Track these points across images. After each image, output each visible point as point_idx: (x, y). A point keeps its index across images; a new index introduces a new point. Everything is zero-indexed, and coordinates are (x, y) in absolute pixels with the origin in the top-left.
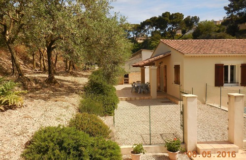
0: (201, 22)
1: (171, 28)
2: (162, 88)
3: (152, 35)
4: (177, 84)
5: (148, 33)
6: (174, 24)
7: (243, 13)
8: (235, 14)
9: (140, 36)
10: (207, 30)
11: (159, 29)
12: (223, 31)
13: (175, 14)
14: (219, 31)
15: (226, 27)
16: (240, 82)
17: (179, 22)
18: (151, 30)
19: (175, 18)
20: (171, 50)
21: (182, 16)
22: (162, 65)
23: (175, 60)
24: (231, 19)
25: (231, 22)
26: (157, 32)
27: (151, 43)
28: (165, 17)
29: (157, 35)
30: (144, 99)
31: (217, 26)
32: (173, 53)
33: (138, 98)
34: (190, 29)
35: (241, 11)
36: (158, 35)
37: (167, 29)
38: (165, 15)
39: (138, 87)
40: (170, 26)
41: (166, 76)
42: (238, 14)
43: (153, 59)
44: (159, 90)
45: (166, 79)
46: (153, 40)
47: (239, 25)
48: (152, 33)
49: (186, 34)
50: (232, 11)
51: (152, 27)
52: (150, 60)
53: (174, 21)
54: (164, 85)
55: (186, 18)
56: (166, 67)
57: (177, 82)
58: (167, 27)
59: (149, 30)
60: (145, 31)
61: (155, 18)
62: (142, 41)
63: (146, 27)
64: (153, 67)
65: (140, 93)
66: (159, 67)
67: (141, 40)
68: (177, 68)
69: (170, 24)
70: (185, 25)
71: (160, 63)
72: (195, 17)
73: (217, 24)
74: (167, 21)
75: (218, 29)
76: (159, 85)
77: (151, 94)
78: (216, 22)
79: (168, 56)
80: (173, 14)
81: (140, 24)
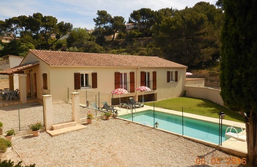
0: (75, 29)
1: (44, 31)
2: (33, 94)
3: (22, 36)
4: (45, 89)
5: (16, 33)
6: (47, 27)
7: (108, 27)
8: (102, 26)
9: (6, 34)
10: (80, 38)
11: (29, 30)
12: (93, 40)
13: (48, 17)
14: (90, 40)
15: (95, 37)
16: (91, 86)
17: (53, 26)
18: (19, 30)
19: (48, 21)
20: (39, 60)
21: (55, 20)
22: (32, 73)
23: (43, 69)
24: (99, 31)
25: (99, 33)
26: (28, 33)
27: (20, 44)
28: (37, 18)
29: (27, 37)
30: (13, 105)
31: (89, 35)
32: (41, 63)
33: (7, 104)
34: (65, 34)
35: (106, 25)
36: (29, 37)
37: (39, 32)
38: (37, 16)
39: (5, 94)
40: (42, 29)
41: (36, 83)
42: (105, 27)
43: (22, 68)
44: (29, 96)
45: (36, 86)
46: (22, 41)
47: (105, 37)
48: (21, 33)
49: (61, 39)
50: (100, 24)
51: (21, 26)
52: (19, 68)
53: (47, 24)
54: (35, 91)
55: (60, 23)
56: (35, 74)
57: (45, 87)
58: (39, 29)
59: (18, 30)
60: (12, 30)
61: (24, 17)
62: (8, 42)
63: (14, 26)
64: (22, 75)
65: (9, 99)
66: (29, 75)
67: (6, 39)
68: (45, 76)
69: (42, 26)
70: (58, 29)
71: (30, 71)
72: (69, 24)
73: (89, 33)
74: (39, 23)
75: (89, 37)
76: (29, 91)
77: (21, 100)
78: (88, 31)
79: (36, 66)
80: (45, 16)
81: (5, 21)
